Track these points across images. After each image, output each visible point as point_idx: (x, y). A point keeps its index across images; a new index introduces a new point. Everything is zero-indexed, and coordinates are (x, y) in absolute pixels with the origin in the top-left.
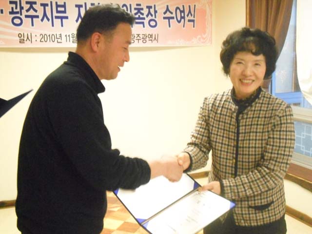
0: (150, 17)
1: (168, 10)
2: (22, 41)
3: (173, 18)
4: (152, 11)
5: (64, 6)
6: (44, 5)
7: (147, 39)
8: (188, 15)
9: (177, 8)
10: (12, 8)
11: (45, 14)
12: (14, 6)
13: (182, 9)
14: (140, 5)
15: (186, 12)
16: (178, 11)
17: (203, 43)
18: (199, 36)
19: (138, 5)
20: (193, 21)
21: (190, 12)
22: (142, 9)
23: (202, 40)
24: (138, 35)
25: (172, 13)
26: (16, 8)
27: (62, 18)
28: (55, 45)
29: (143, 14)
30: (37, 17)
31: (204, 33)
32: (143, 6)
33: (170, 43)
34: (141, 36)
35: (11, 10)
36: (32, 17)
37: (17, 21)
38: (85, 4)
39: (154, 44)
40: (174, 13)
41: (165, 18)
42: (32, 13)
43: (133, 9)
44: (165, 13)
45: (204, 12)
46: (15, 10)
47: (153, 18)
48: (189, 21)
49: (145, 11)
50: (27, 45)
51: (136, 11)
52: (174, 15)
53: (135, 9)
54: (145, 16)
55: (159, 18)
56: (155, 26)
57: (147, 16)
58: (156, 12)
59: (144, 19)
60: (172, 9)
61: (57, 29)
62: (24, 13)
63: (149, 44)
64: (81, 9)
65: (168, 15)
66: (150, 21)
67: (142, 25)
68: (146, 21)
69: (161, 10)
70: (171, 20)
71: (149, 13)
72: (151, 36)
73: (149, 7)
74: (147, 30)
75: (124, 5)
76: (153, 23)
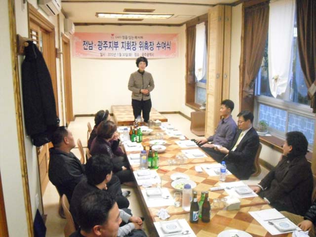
0: (151, 46)
1: (158, 43)
2: (101, 56)
3: (160, 47)
4: (152, 44)
5: (117, 43)
6: (110, 43)
7: (149, 55)
8: (167, 46)
9: (163, 43)
11: (110, 46)
12: (99, 43)
13: (165, 43)
15: (167, 44)
18: (172, 54)
19: (146, 42)
20: (169, 48)
21: (168, 44)
23: (174, 56)
25: (160, 45)
27: (116, 47)
28: (113, 57)
30: (107, 47)
31: (175, 52)
32: (148, 42)
33: (159, 57)
35: (98, 45)
36: (105, 47)
37: (100, 48)
38: (125, 42)
39: (152, 57)
41: (157, 47)
42: (105, 45)
45: (175, 44)
46: (100, 45)
49: (149, 44)
50: (103, 57)
51: (145, 44)
54: (149, 46)
55: (155, 47)
60: (161, 43)
61: (114, 51)
62: (103, 45)
63: (150, 57)
64: (123, 44)
65: (158, 45)
67: (147, 50)
68: (149, 48)
69: (155, 43)
71: (151, 45)
72: (151, 54)
73: (151, 43)
74: (149, 51)
75: (141, 42)
76: (152, 49)
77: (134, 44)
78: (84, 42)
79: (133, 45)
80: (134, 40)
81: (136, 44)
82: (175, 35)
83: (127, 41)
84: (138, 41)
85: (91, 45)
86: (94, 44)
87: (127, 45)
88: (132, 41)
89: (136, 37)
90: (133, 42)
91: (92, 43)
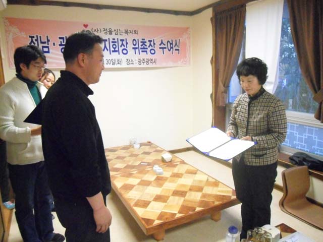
0: (151, 48)
1: (162, 43)
3: (165, 48)
4: (152, 43)
7: (149, 62)
8: (175, 46)
9: (168, 42)
10: (61, 42)
12: (62, 40)
13: (171, 42)
14: (144, 40)
15: (174, 44)
16: (169, 43)
17: (185, 64)
18: (182, 60)
19: (143, 39)
20: (178, 50)
21: (176, 44)
22: (146, 42)
23: (184, 62)
24: (144, 59)
25: (164, 45)
26: (64, 42)
29: (146, 45)
31: (186, 57)
32: (146, 40)
33: (164, 65)
34: (145, 60)
35: (60, 43)
38: (109, 39)
39: (154, 65)
40: (166, 44)
41: (160, 48)
43: (140, 42)
44: (160, 45)
45: (185, 44)
46: (63, 43)
47: (153, 48)
48: (176, 50)
49: (148, 44)
51: (142, 44)
52: (166, 46)
53: (141, 42)
54: (147, 47)
55: (157, 48)
56: (154, 53)
57: (149, 47)
58: (154, 44)
59: (147, 49)
60: (165, 42)
63: (150, 65)
64: (106, 42)
65: (162, 46)
66: (151, 50)
67: (146, 53)
68: (148, 51)
69: (158, 43)
70: (164, 49)
71: (150, 45)
72: (152, 60)
73: (150, 41)
74: (149, 56)
75: (134, 40)
76: (153, 52)
77: (124, 43)
78: (32, 37)
79: (122, 44)
80: (124, 37)
81: (127, 43)
82: (186, 30)
83: (111, 37)
84: (130, 38)
85: (46, 45)
86: (51, 43)
87: (111, 44)
88: (120, 38)
89: (126, 32)
90: (122, 40)
91: (48, 41)
